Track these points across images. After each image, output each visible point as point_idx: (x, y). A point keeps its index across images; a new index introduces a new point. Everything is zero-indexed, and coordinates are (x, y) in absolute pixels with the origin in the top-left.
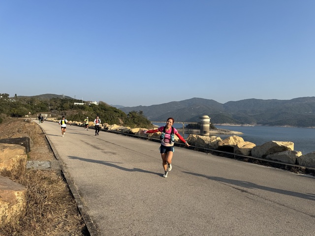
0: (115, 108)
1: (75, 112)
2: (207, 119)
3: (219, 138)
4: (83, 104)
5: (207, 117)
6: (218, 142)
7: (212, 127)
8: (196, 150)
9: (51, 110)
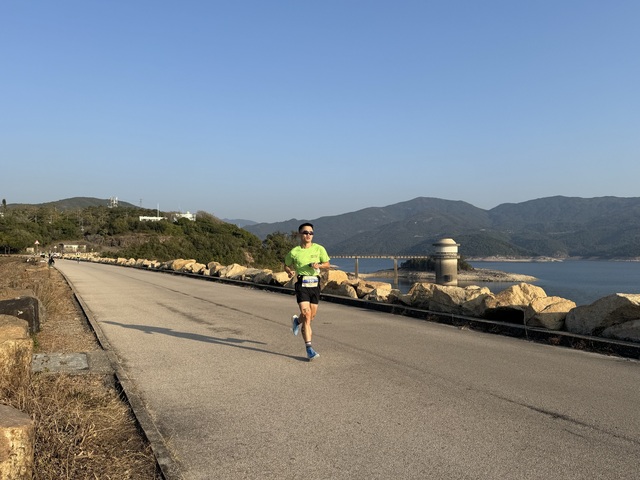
0: (234, 226)
1: (142, 239)
2: (451, 248)
3: (485, 291)
4: (159, 219)
5: (450, 241)
6: (484, 301)
7: (463, 266)
8: (432, 320)
9: (87, 234)
